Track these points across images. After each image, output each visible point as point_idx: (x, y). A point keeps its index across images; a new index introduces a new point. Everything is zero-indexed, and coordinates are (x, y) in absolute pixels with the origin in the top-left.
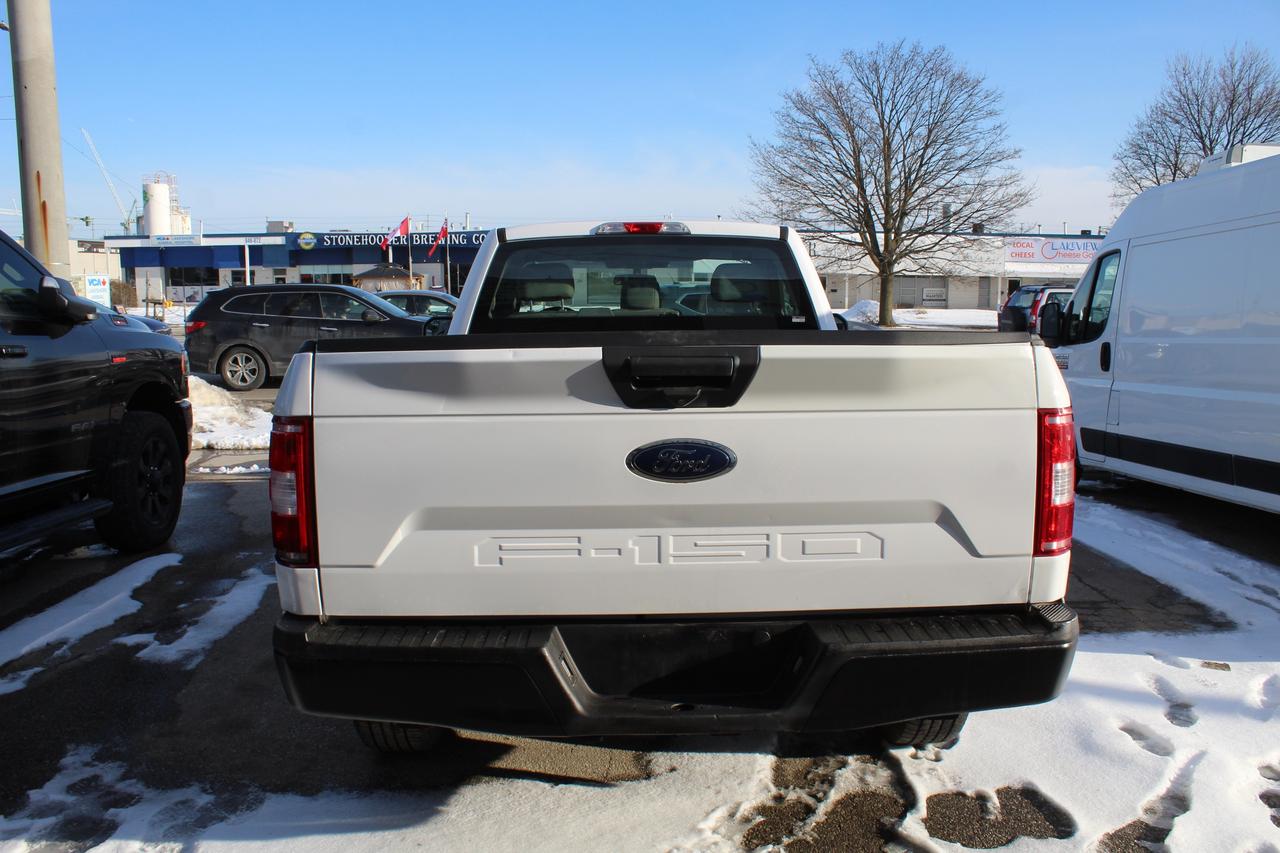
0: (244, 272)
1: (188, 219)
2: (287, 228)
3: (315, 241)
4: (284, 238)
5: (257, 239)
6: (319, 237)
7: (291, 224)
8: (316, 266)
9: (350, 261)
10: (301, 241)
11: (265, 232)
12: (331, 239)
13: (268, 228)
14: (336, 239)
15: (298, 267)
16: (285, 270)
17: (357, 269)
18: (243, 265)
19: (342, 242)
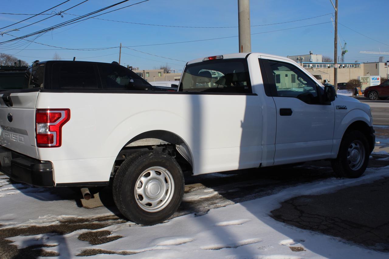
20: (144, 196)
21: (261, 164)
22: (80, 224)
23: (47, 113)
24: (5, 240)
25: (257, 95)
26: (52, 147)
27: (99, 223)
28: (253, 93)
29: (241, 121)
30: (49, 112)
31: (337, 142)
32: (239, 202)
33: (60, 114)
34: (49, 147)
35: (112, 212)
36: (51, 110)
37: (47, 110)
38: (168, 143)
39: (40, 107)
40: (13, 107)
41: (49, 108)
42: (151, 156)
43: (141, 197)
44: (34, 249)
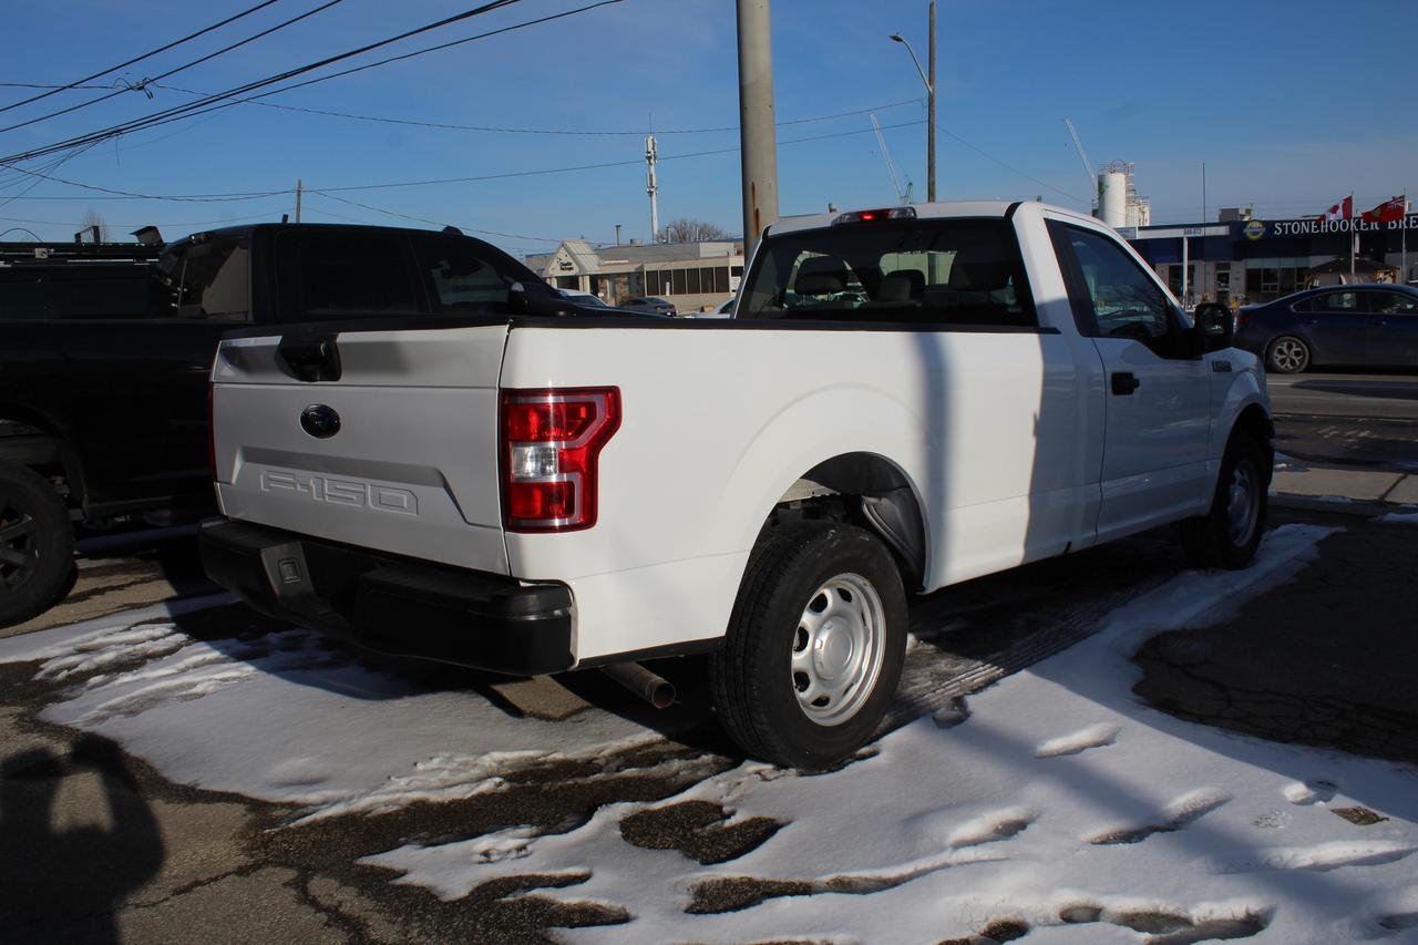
0: (1181, 268)
1: (1146, 209)
2: (1243, 216)
3: (1264, 230)
4: (1228, 227)
5: (1197, 230)
6: (1269, 225)
7: (1248, 212)
8: (1265, 260)
9: (1306, 253)
10: (1247, 231)
11: (1218, 221)
12: (1283, 228)
13: (1220, 217)
14: (1290, 227)
15: (1244, 261)
16: (1229, 264)
17: (1315, 261)
18: (1181, 260)
19: (1296, 230)
20: (812, 677)
21: (1069, 544)
22: (580, 781)
23: (547, 405)
24: (360, 866)
25: (1059, 333)
26: (563, 529)
27: (642, 774)
28: (1042, 325)
29: (1035, 417)
30: (551, 399)
31: (1213, 468)
32: (1025, 667)
33: (591, 407)
34: (553, 530)
35: (651, 731)
36: (558, 392)
37: (544, 392)
38: (832, 491)
39: (522, 381)
40: (341, 382)
41: (550, 385)
42: (832, 540)
43: (803, 679)
44: (510, 899)
